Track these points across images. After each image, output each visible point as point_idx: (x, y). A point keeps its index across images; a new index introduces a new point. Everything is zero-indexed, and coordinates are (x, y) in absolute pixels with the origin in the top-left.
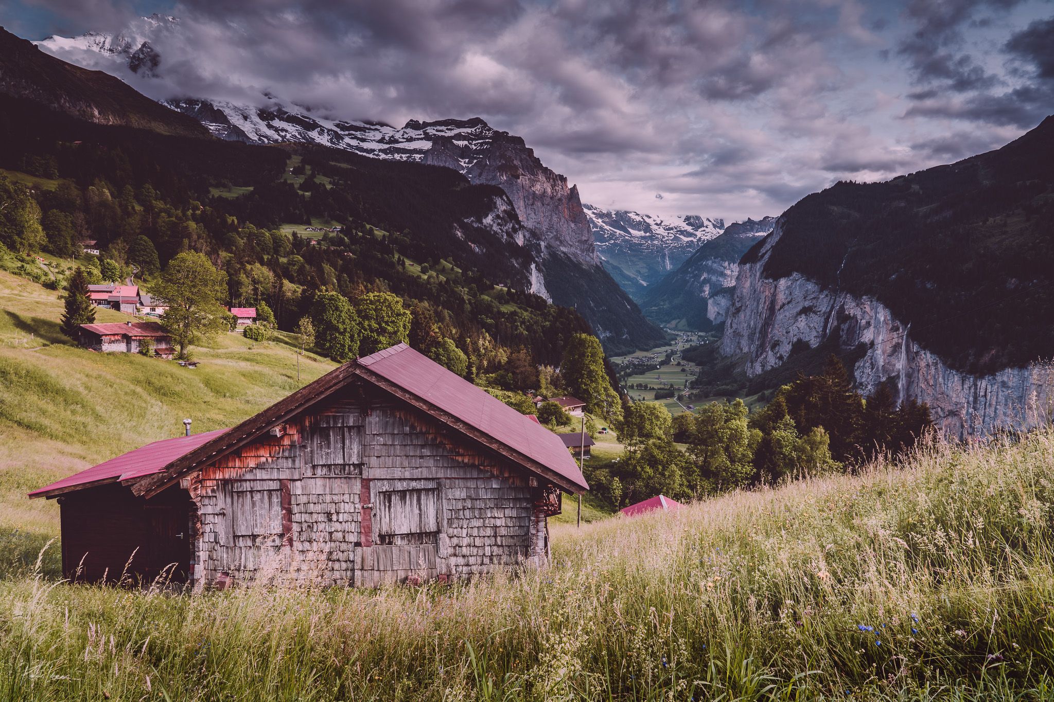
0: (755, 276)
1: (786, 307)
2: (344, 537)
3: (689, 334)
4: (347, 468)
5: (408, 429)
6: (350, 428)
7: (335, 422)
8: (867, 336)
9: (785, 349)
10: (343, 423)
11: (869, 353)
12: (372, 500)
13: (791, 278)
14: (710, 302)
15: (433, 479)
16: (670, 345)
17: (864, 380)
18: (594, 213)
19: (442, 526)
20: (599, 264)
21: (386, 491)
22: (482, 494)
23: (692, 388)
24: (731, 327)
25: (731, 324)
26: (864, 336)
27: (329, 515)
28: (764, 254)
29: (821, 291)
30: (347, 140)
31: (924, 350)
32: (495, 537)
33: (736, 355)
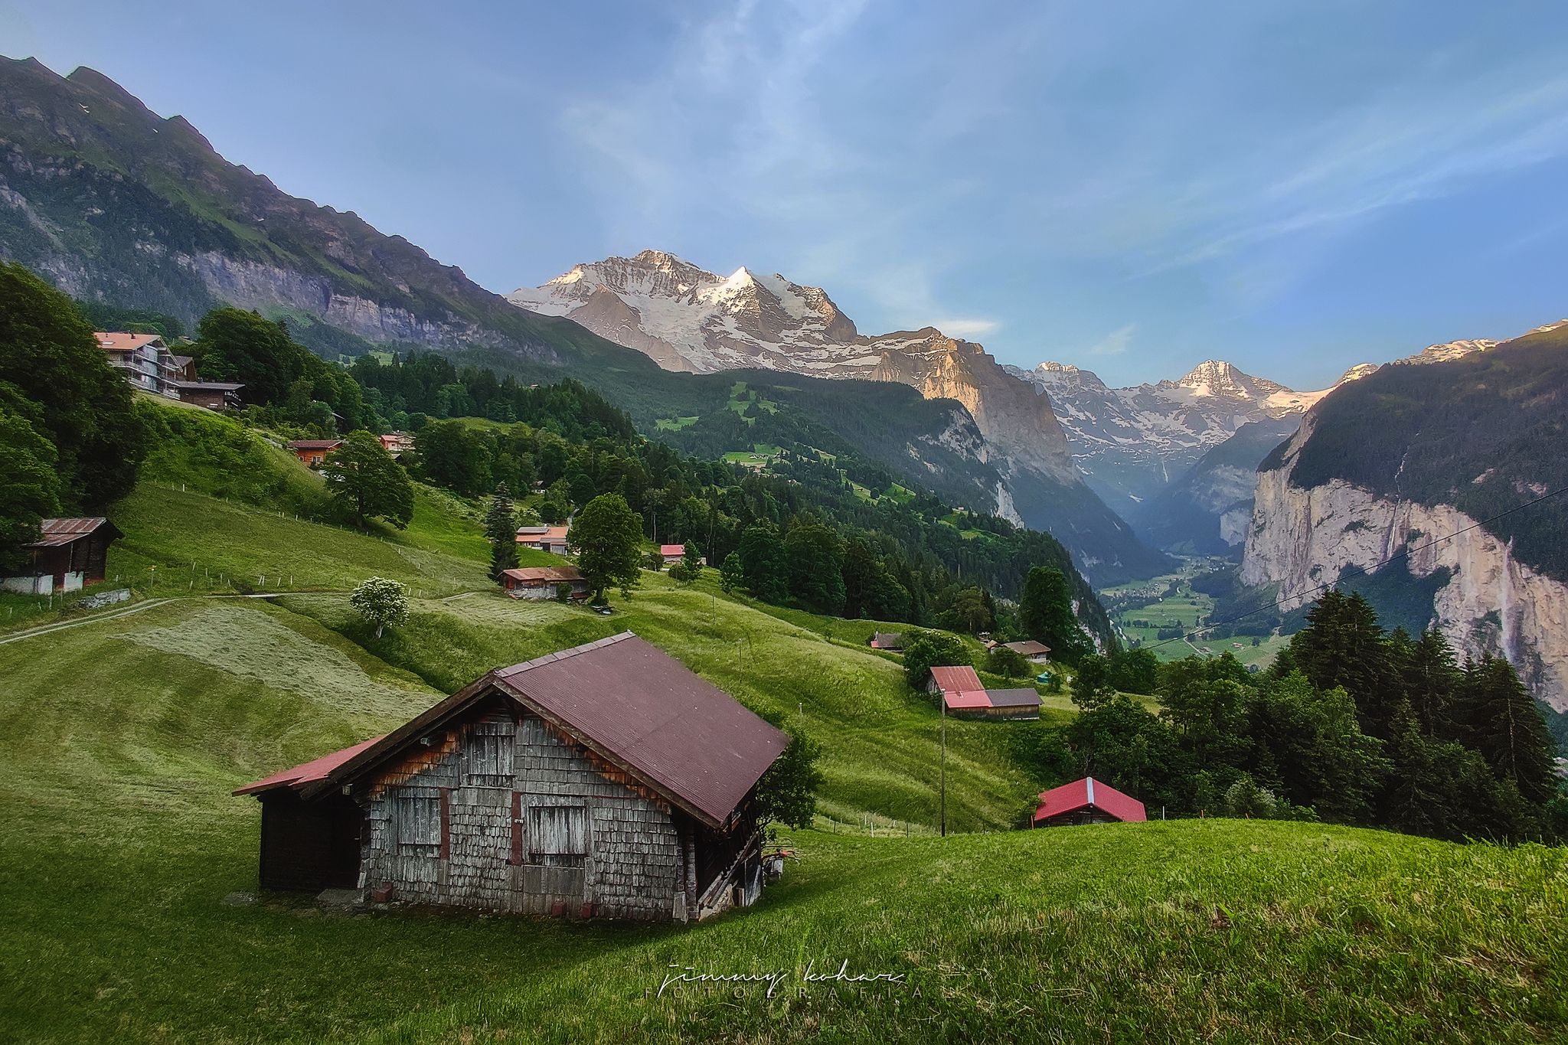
0: (1280, 485)
1: (1326, 522)
2: (496, 853)
3: (1199, 558)
4: (500, 778)
5: (556, 741)
6: (503, 737)
7: (490, 731)
8: (1448, 558)
9: (1330, 576)
10: (496, 732)
11: (1454, 579)
12: (523, 816)
13: (1330, 486)
14: (1224, 519)
15: (581, 797)
16: (1175, 573)
17: (1449, 616)
18: (1069, 421)
19: (590, 849)
20: (1078, 479)
21: (536, 807)
22: (629, 816)
23: (1207, 625)
24: (1254, 549)
25: (1253, 545)
26: (1443, 558)
27: (482, 828)
28: (1290, 459)
29: (1374, 501)
30: (793, 362)
31: (1539, 575)
32: (643, 865)
33: (1263, 584)
